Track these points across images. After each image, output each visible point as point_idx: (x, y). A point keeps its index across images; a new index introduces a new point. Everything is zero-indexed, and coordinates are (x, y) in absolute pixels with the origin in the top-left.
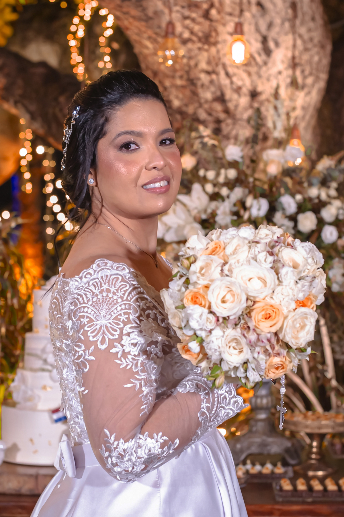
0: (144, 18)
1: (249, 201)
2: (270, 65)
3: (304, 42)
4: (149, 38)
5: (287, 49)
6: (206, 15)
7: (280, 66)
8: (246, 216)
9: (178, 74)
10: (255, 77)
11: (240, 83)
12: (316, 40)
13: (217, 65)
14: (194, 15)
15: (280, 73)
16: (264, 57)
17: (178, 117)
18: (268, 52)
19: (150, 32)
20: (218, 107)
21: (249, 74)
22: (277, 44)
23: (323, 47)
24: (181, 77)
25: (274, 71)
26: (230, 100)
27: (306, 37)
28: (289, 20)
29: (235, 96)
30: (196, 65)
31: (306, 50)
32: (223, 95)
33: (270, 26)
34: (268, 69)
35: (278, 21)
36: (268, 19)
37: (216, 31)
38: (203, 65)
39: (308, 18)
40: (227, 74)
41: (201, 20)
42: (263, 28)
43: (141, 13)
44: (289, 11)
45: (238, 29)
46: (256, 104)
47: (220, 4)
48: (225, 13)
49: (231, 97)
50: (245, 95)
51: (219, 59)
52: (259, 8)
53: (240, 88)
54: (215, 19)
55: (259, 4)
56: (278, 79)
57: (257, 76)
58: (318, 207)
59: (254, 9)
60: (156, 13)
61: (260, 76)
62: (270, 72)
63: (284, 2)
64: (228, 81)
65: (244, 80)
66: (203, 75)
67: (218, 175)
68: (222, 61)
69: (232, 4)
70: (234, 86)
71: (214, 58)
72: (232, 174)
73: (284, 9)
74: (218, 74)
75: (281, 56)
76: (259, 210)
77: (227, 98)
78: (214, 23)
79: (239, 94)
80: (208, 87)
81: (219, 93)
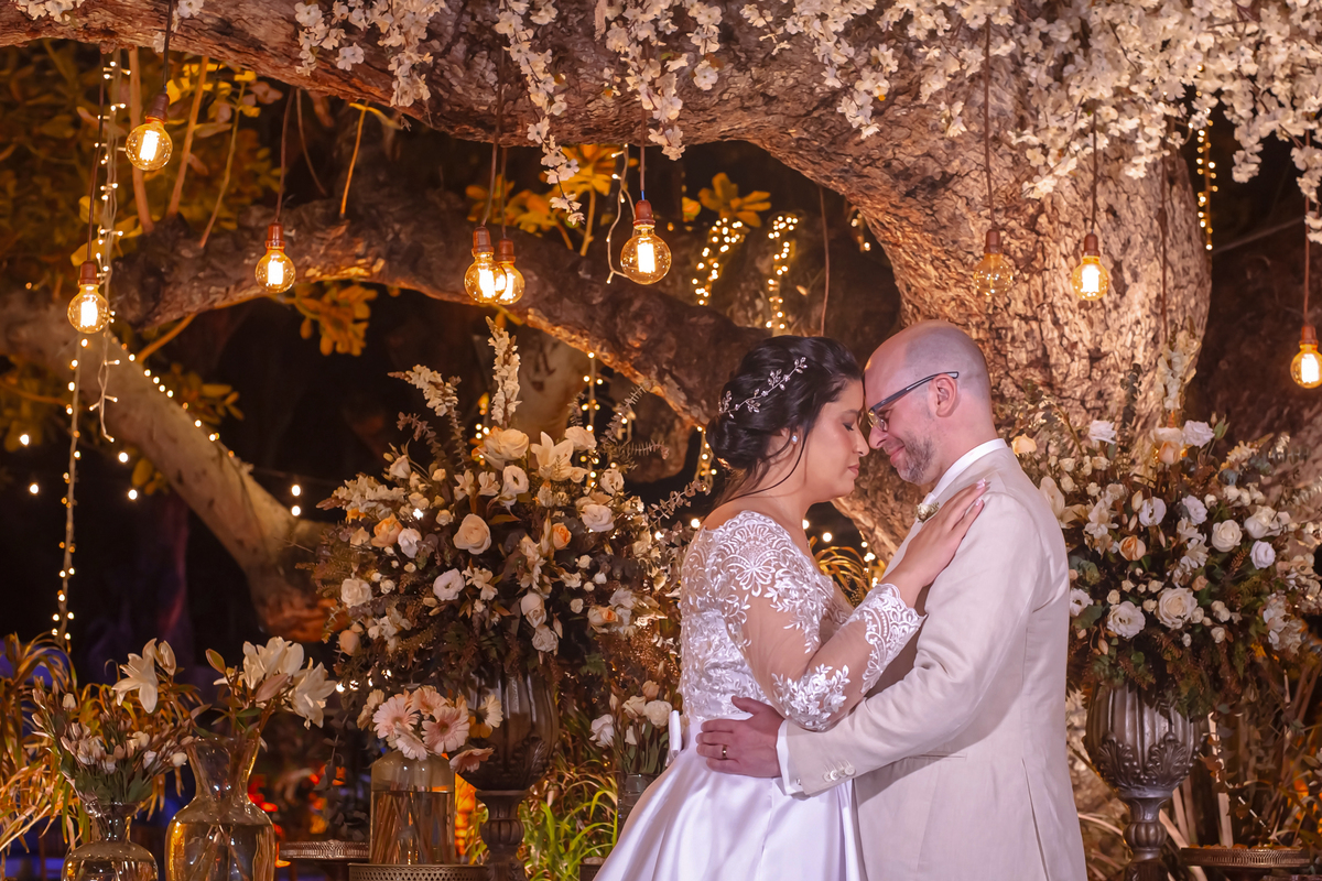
0: (933, 226)
1: (1137, 501)
2: (1121, 310)
3: (1177, 274)
5: (1150, 283)
6: (1032, 225)
7: (1139, 313)
8: (1132, 525)
9: (974, 320)
10: (1098, 329)
11: (1074, 338)
12: (1192, 273)
13: (1041, 306)
14: (1012, 224)
15: (1138, 322)
16: (1114, 295)
18: (1121, 289)
21: (1091, 323)
22: (1135, 276)
23: (1201, 284)
24: (978, 326)
25: (1129, 318)
26: (1055, 365)
27: (1179, 267)
28: (1155, 238)
29: (1066, 359)
30: (1007, 305)
31: (1179, 287)
32: (1046, 355)
33: (1126, 245)
34: (1120, 316)
35: (1137, 239)
36: (1123, 236)
37: (1043, 249)
38: (1018, 306)
39: (1181, 236)
40: (1056, 322)
41: (1024, 232)
42: (1116, 249)
43: (928, 219)
44: (1156, 223)
45: (1089, 245)
46: (1096, 374)
47: (1053, 208)
48: (1060, 222)
49: (1058, 359)
50: (1081, 358)
51: (1045, 296)
52: (1111, 217)
53: (1074, 345)
54: (1044, 231)
55: (1111, 210)
56: (1134, 334)
57: (1103, 326)
58: (1241, 514)
59: (1103, 217)
60: (953, 218)
61: (1108, 328)
62: (1123, 321)
63: (1149, 209)
64: (1056, 334)
65: (1081, 332)
66: (1015, 323)
67: (1080, 465)
68: (1049, 300)
69: (1070, 209)
70: (1065, 342)
71: (1037, 294)
72: (1103, 462)
73: (1148, 220)
74: (1040, 321)
75: (1140, 296)
76: (1151, 515)
77: (1052, 361)
78: (1041, 238)
79: (1072, 355)
80: (1022, 342)
81: (1039, 353)
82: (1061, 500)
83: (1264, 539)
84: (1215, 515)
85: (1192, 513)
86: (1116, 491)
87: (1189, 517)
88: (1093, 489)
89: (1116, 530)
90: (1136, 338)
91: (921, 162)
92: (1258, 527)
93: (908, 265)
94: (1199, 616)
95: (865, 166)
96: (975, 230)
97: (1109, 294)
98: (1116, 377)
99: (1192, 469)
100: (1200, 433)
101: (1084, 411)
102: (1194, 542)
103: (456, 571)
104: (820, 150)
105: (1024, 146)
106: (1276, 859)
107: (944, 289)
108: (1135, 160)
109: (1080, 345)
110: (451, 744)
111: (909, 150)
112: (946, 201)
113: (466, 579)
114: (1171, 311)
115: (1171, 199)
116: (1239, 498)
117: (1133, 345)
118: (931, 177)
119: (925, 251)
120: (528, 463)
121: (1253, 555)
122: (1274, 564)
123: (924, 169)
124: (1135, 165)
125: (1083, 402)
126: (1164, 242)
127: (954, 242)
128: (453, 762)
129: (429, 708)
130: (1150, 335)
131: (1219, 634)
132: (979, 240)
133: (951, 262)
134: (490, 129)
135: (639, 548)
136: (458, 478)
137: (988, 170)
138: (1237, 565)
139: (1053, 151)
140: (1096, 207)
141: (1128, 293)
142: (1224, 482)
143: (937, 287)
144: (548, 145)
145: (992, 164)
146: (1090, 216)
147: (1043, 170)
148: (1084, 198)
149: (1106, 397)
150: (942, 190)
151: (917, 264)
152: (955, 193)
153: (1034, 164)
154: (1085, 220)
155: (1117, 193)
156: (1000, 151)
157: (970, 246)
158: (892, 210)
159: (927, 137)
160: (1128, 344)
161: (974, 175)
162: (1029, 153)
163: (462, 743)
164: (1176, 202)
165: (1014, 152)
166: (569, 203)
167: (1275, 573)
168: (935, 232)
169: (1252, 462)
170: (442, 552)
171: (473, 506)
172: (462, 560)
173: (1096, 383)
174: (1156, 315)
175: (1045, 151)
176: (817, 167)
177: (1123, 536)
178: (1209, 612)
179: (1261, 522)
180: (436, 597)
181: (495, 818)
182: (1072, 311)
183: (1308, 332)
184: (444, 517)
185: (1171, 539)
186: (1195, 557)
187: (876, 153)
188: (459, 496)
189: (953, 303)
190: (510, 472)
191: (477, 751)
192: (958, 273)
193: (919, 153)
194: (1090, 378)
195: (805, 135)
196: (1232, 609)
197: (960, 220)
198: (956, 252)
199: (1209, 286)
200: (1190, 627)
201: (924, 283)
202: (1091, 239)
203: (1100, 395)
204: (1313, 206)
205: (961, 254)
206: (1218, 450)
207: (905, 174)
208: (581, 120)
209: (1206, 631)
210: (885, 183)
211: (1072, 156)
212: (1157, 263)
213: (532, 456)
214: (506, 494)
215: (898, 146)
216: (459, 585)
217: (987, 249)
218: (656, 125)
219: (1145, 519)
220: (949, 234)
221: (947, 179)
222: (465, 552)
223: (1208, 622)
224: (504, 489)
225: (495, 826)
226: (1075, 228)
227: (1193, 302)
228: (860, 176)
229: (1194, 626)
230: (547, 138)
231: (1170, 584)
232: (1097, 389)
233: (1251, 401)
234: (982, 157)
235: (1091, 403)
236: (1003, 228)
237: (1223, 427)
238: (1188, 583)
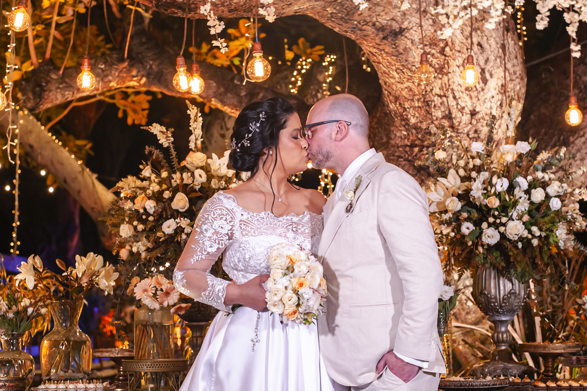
0: (396, 53)
1: (495, 180)
2: (485, 91)
3: (510, 74)
5: (498, 79)
6: (442, 52)
7: (493, 92)
8: (493, 191)
9: (416, 98)
10: (475, 100)
11: (463, 105)
12: (518, 74)
13: (447, 90)
14: (433, 51)
15: (493, 97)
16: (482, 85)
17: (414, 131)
18: (485, 81)
20: (446, 123)
21: (471, 98)
22: (491, 75)
23: (522, 79)
24: (418, 100)
25: (489, 95)
26: (455, 118)
27: (511, 71)
28: (500, 57)
29: (460, 115)
30: (432, 90)
31: (512, 80)
32: (450, 113)
33: (487, 61)
34: (485, 94)
35: (492, 58)
36: (485, 56)
37: (448, 63)
38: (437, 90)
39: (513, 56)
40: (454, 98)
41: (439, 55)
42: (482, 63)
43: (394, 50)
44: (501, 50)
45: (469, 60)
46: (474, 122)
47: (452, 44)
48: (455, 50)
49: (456, 115)
50: (467, 114)
51: (449, 85)
52: (479, 48)
53: (463, 108)
54: (448, 55)
55: (479, 44)
56: (491, 102)
57: (477, 99)
58: (544, 185)
59: (476, 48)
60: (405, 49)
61: (479, 100)
62: (486, 96)
63: (497, 43)
64: (455, 103)
65: (466, 102)
66: (436, 98)
67: (467, 163)
68: (451, 87)
69: (460, 44)
70: (459, 107)
71: (445, 85)
72: (478, 162)
73: (497, 49)
74: (447, 97)
75: (494, 84)
76: (502, 186)
77: (453, 116)
78: (447, 58)
79: (462, 113)
80: (439, 107)
81: (447, 112)
82: (459, 180)
83: (556, 197)
84: (532, 186)
85: (521, 184)
86: (485, 175)
87: (520, 187)
88: (474, 174)
89: (485, 194)
90: (492, 105)
91: (390, 23)
92: (553, 191)
93: (385, 72)
94: (525, 234)
95: (363, 25)
96: (415, 55)
97: (479, 83)
98: (483, 123)
99: (520, 164)
100: (524, 147)
101: (468, 139)
102: (523, 198)
103: (172, 220)
104: (342, 18)
105: (438, 14)
106: (564, 349)
107: (402, 83)
108: (490, 20)
109: (466, 108)
110: (171, 302)
111: (384, 17)
112: (402, 41)
113: (177, 223)
114: (508, 91)
115: (507, 39)
116: (543, 178)
117: (491, 108)
118: (395, 30)
119: (392, 65)
120: (206, 168)
121: (550, 204)
122: (561, 208)
123: (391, 26)
124: (490, 23)
125: (468, 135)
126: (504, 59)
127: (406, 61)
128: (172, 310)
129: (160, 284)
130: (499, 103)
131: (535, 242)
132: (418, 59)
133: (405, 70)
134: (184, 10)
136: (174, 176)
137: (421, 26)
138: (543, 209)
139: (452, 17)
140: (472, 43)
141: (488, 83)
142: (536, 170)
143: (399, 82)
144: (210, 15)
145: (423, 23)
146: (469, 47)
147: (447, 25)
148: (467, 39)
149: (478, 132)
150: (400, 36)
151: (389, 72)
152: (406, 37)
153: (442, 23)
154: (467, 49)
155: (482, 36)
156: (427, 17)
157: (413, 62)
158: (376, 46)
159: (392, 11)
160: (489, 107)
161: (415, 28)
162: (440, 18)
163: (176, 301)
164: (510, 40)
165: (433, 18)
166: (221, 43)
167: (561, 213)
168: (397, 56)
169: (549, 160)
170: (166, 211)
171: (181, 189)
172: (176, 214)
173: (474, 126)
174: (501, 93)
175: (448, 17)
176: (340, 26)
177: (489, 196)
178: (530, 232)
179: (554, 188)
180: (163, 232)
181: (195, 335)
182: (462, 92)
183: (573, 100)
184: (167, 195)
185: (511, 197)
186: (523, 206)
187: (368, 19)
188: (174, 184)
189: (406, 90)
190: (197, 172)
191: (184, 305)
192: (408, 76)
193: (388, 18)
194: (471, 123)
195: (335, 11)
196: (541, 230)
197: (409, 50)
198: (407, 65)
199: (526, 80)
200: (521, 239)
201: (392, 81)
202: (470, 57)
203: (476, 131)
204: (574, 40)
205: (410, 66)
207: (382, 29)
208: (227, 5)
209: (529, 241)
210: (373, 33)
211: (460, 18)
212: (501, 69)
213: (208, 165)
214: (196, 183)
215: (379, 15)
216: (174, 226)
217: (421, 62)
218: (263, 6)
219: (499, 189)
220: (404, 57)
221: (402, 31)
222: (177, 211)
223: (530, 236)
224: (195, 180)
225: (195, 339)
226: (463, 53)
227: (518, 87)
228: (361, 30)
229: (523, 238)
230: (210, 12)
231: (511, 219)
232: (474, 129)
233: (546, 134)
234: (418, 20)
235: (472, 135)
236: (429, 53)
237: (535, 144)
238: (520, 218)
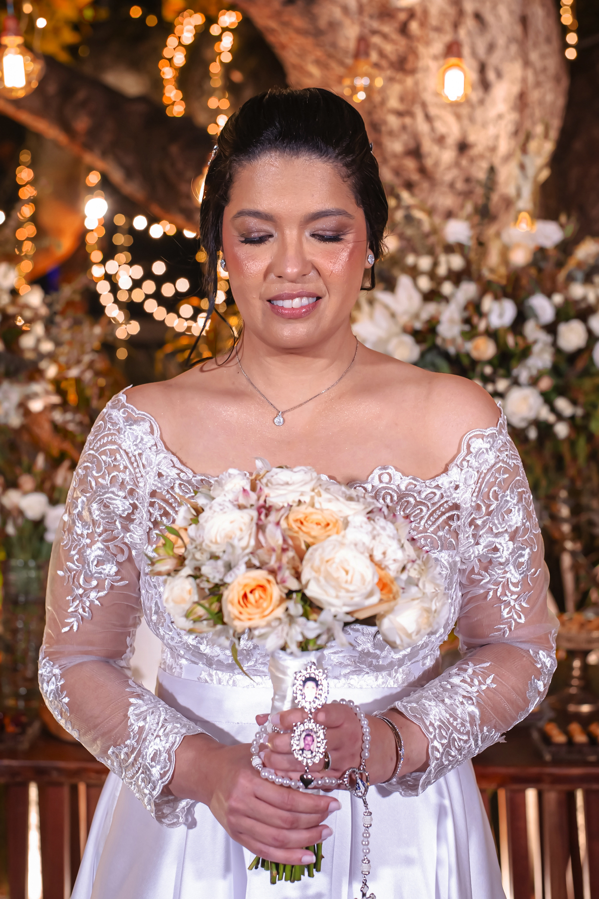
0: (313, 31)
1: (488, 303)
2: (487, 105)
3: (536, 73)
4: (318, 63)
5: (513, 81)
6: (404, 30)
7: (501, 107)
8: (482, 326)
10: (466, 122)
11: (444, 130)
14: (386, 29)
15: (500, 117)
16: (480, 93)
18: (485, 85)
19: (319, 53)
20: (410, 164)
21: (459, 118)
22: (499, 75)
23: (558, 81)
25: (492, 113)
26: (429, 155)
27: (539, 66)
28: (517, 41)
29: (437, 149)
31: (538, 84)
32: (418, 146)
33: (491, 48)
34: (485, 111)
35: (501, 41)
36: (488, 39)
37: (415, 53)
39: (541, 38)
40: (428, 118)
41: (395, 36)
42: (481, 50)
43: (309, 24)
44: (518, 27)
45: (453, 50)
46: (464, 162)
47: (425, 15)
48: (430, 27)
49: (430, 150)
50: (450, 148)
51: (417, 94)
52: (478, 22)
53: (444, 137)
54: (415, 35)
55: (478, 17)
56: (498, 126)
57: (470, 120)
58: (586, 313)
59: (470, 23)
60: (331, 24)
61: (474, 122)
62: (488, 115)
63: (513, 14)
64: (428, 127)
65: (451, 128)
66: (391, 118)
67: (435, 264)
68: (421, 98)
69: (440, 15)
70: (436, 135)
72: (457, 262)
73: (512, 24)
74: (413, 116)
75: (504, 92)
76: (500, 317)
77: (424, 151)
78: (413, 42)
79: (441, 146)
80: (397, 135)
81: (413, 144)
82: (417, 298)
84: (563, 314)
85: (540, 312)
86: (468, 290)
87: (536, 317)
88: (447, 288)
89: (467, 331)
94: (545, 414)
96: (350, 33)
97: (474, 92)
99: (542, 265)
100: (549, 234)
102: (540, 343)
109: (449, 137)
112: (325, 9)
115: (532, 6)
116: (585, 296)
117: (497, 137)
121: (596, 355)
125: (452, 187)
126: (525, 44)
127: (334, 46)
130: (513, 128)
131: (562, 430)
132: (352, 45)
135: (27, 342)
138: (580, 364)
140: (461, 13)
141: (492, 90)
142: (570, 279)
146: (457, 21)
148: (453, 5)
149: (472, 182)
151: (301, 66)
154: (453, 25)
160: (492, 135)
164: (537, 7)
173: (464, 170)
174: (518, 109)
177: (474, 337)
178: (553, 409)
185: (519, 340)
186: (541, 358)
194: (458, 165)
196: (574, 402)
197: (338, 25)
200: (535, 423)
202: (456, 43)
203: (468, 180)
205: (339, 55)
206: (566, 247)
209: (550, 426)
212: (518, 64)
219: (495, 321)
220: (329, 38)
223: (551, 418)
226: (445, 32)
229: (540, 422)
231: (516, 383)
232: (465, 175)
235: (460, 185)
236: (374, 32)
237: (571, 228)
238: (534, 382)
